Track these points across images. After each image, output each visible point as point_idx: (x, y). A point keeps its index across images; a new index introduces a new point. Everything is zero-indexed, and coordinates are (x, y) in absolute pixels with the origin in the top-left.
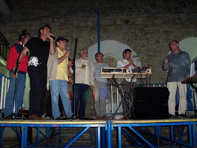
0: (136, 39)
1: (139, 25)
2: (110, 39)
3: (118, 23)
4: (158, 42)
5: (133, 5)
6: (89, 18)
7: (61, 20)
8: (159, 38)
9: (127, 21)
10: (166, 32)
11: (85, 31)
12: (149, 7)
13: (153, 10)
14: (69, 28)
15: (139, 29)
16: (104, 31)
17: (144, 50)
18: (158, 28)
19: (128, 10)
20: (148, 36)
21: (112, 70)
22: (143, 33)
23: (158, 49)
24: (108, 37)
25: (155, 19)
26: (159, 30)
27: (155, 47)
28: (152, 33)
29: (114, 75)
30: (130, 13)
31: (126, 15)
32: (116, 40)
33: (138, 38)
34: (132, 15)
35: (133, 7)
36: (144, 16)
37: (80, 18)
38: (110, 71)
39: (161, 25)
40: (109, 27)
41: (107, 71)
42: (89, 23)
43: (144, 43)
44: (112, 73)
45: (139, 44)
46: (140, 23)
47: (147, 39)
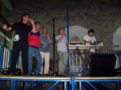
0: (93, 25)
1: (95, 16)
2: (76, 25)
3: (81, 15)
4: (107, 26)
5: (91, 3)
6: (62, 12)
7: (44, 13)
8: (107, 24)
9: (87, 13)
10: (112, 20)
11: (59, 20)
12: (101, 5)
13: (104, 7)
14: (49, 18)
15: (94, 18)
16: (72, 20)
17: (98, 32)
18: (107, 18)
19: (87, 7)
20: (101, 23)
21: (76, 44)
22: (97, 21)
23: (107, 31)
24: (74, 24)
25: (105, 12)
26: (107, 19)
27: (105, 30)
28: (103, 21)
29: (77, 47)
30: (88, 9)
31: (86, 10)
32: (80, 26)
33: (94, 24)
34: (90, 9)
35: (90, 5)
36: (98, 10)
37: (57, 12)
38: (75, 44)
39: (109, 16)
40: (75, 17)
41: (73, 44)
42: (63, 15)
43: (98, 27)
44: (76, 45)
45: (94, 28)
46: (95, 15)
47: (100, 24)
